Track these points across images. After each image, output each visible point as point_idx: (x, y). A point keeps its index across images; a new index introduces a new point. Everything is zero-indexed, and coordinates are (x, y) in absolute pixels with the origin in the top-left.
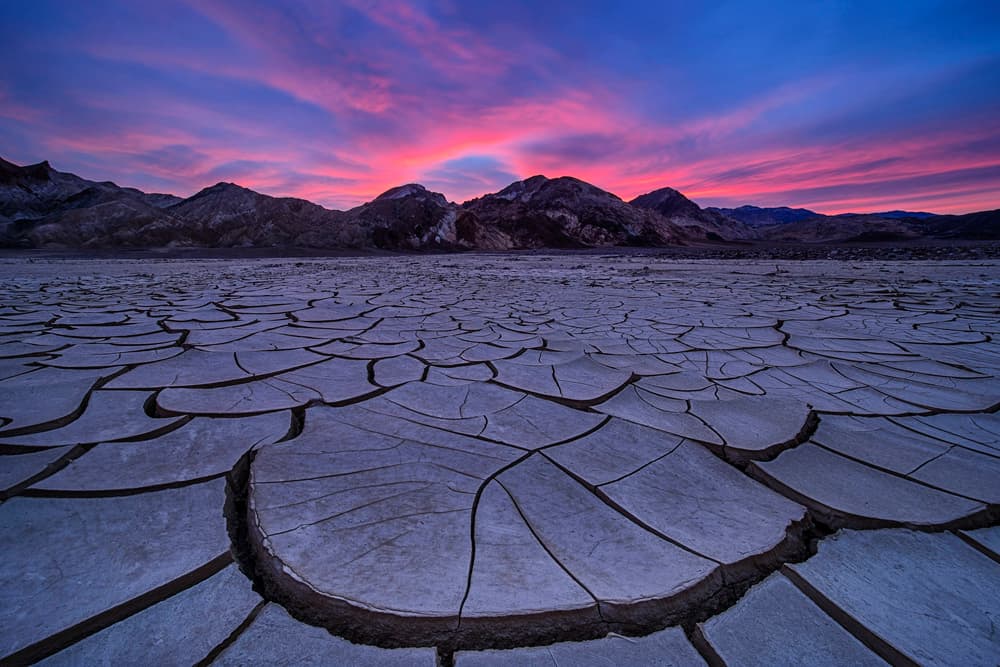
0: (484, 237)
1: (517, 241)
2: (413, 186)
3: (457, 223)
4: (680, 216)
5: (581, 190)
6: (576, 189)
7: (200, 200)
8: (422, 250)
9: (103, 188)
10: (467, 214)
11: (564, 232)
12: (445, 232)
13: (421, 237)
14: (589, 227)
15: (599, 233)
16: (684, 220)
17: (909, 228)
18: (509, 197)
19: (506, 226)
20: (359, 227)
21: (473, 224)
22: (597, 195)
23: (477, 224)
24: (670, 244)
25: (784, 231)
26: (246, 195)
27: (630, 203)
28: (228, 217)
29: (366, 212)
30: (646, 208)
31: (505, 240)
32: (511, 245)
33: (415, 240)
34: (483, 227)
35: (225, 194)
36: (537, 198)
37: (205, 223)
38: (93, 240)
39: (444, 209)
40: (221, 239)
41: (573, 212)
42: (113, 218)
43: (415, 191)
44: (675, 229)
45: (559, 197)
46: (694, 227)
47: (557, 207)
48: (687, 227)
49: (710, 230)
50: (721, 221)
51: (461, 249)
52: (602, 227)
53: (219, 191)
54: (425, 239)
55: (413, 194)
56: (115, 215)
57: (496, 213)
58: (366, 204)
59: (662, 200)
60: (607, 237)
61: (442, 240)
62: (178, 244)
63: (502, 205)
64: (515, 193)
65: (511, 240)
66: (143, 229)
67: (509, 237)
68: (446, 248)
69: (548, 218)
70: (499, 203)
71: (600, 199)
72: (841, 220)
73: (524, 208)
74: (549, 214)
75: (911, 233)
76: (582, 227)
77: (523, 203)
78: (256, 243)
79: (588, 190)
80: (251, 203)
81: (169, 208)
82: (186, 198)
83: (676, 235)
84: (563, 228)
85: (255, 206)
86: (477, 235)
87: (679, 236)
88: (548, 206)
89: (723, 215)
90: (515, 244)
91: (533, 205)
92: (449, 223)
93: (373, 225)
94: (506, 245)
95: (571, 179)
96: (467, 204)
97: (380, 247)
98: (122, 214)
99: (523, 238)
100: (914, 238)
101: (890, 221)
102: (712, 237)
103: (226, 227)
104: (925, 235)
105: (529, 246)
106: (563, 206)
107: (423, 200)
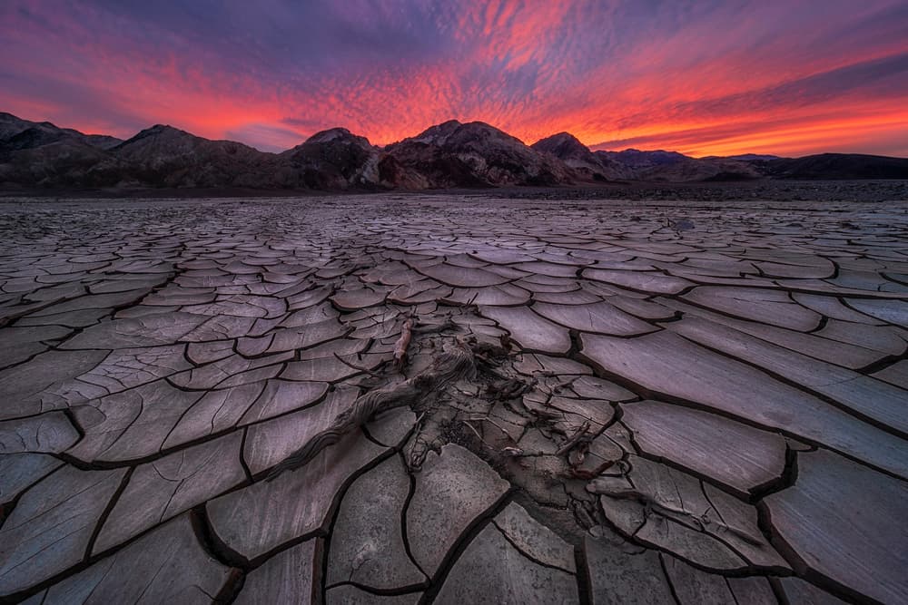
0: (403, 178)
1: (432, 182)
2: (339, 130)
3: (379, 165)
4: (572, 158)
5: (489, 134)
6: (485, 133)
7: (139, 143)
8: (348, 191)
9: (43, 128)
10: (388, 157)
11: (473, 174)
12: (369, 173)
13: (347, 178)
14: (495, 168)
15: (503, 174)
16: (576, 162)
17: (756, 170)
18: (426, 141)
19: (422, 167)
20: (292, 170)
21: (393, 166)
22: (503, 139)
23: (397, 165)
24: (561, 184)
25: (657, 172)
26: (183, 138)
27: (531, 146)
28: (169, 158)
29: (297, 155)
30: (545, 151)
31: (421, 180)
32: (427, 185)
33: (342, 181)
34: (402, 169)
35: (162, 135)
36: (451, 142)
37: (148, 164)
38: (45, 179)
39: (368, 152)
40: (165, 180)
41: (481, 155)
42: (61, 159)
43: (341, 135)
44: (568, 170)
45: (469, 141)
46: (584, 168)
47: (467, 151)
48: (578, 168)
49: (596, 171)
50: (606, 163)
51: (385, 189)
52: (505, 168)
53: (156, 133)
54: (352, 180)
55: (339, 137)
56: (61, 156)
57: (414, 156)
58: (297, 147)
59: (559, 143)
60: (509, 177)
61: (367, 181)
62: (126, 184)
63: (420, 148)
64: (431, 137)
65: (427, 180)
66: (90, 170)
67: (425, 178)
68: (370, 188)
69: (460, 161)
70: (417, 148)
71: (506, 143)
72: (702, 162)
73: (439, 151)
74: (461, 157)
75: (756, 174)
76: (489, 169)
77: (437, 147)
78: (199, 184)
79: (495, 134)
80: (189, 145)
81: (110, 150)
82: (126, 139)
83: (568, 175)
84: (472, 170)
85: (193, 148)
86: (397, 176)
87: (571, 176)
88: (460, 150)
89: (608, 157)
90: (430, 184)
91: (447, 148)
92: (372, 166)
93: (304, 167)
94: (422, 186)
95: (481, 123)
96: (389, 148)
97: (311, 187)
98: (68, 155)
99: (438, 179)
100: (757, 178)
101: (741, 164)
102: (598, 177)
103: (168, 168)
104: (765, 175)
105: (443, 186)
106: (473, 150)
107: (348, 143)
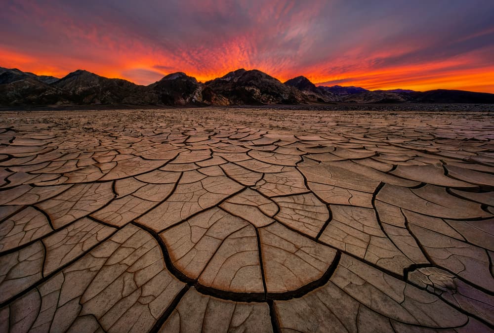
0: (215, 99)
1: (231, 101)
2: (180, 73)
3: (202, 93)
4: (306, 90)
5: (261, 76)
6: (259, 76)
7: (69, 79)
8: (186, 106)
9: (14, 72)
10: (207, 88)
11: (253, 97)
12: (197, 97)
13: (185, 99)
14: (265, 95)
15: (269, 98)
16: (308, 92)
17: (402, 97)
18: (228, 79)
19: (226, 94)
20: (154, 94)
21: (211, 93)
22: (269, 79)
24: (301, 104)
25: (351, 98)
26: (93, 77)
27: (284, 83)
28: (86, 88)
29: (157, 86)
30: (291, 86)
31: (225, 101)
32: (228, 103)
33: (182, 101)
34: (215, 95)
35: (81, 76)
36: (241, 80)
37: (74, 91)
38: (15, 101)
39: (196, 85)
40: (84, 100)
41: (258, 88)
42: (24, 89)
44: (303, 96)
45: (251, 80)
46: (313, 95)
47: (250, 85)
48: (309, 95)
49: (319, 97)
50: (324, 92)
51: (205, 105)
52: (271, 95)
53: (78, 74)
54: (187, 100)
55: (180, 77)
56: (24, 87)
57: (221, 88)
58: (157, 82)
59: (299, 82)
60: (273, 99)
61: (195, 101)
62: (61, 103)
63: (224, 83)
64: (230, 78)
65: (229, 101)
66: (41, 95)
67: (227, 100)
68: (198, 105)
69: (246, 90)
70: (222, 83)
71: (271, 81)
72: (375, 93)
73: (235, 85)
74: (247, 88)
75: (402, 100)
76: (262, 95)
77: (234, 83)
78: (103, 102)
79: (265, 77)
80: (97, 81)
81: (52, 84)
82: (61, 78)
83: (304, 99)
84: (253, 95)
85: (99, 82)
86: (212, 98)
87: (305, 99)
88: (246, 85)
89: (325, 90)
90: (230, 103)
91: (239, 83)
92: (198, 93)
93: (161, 93)
94: (226, 103)
95: (257, 71)
96: (207, 83)
97: (165, 104)
98: (28, 87)
99: (234, 100)
100: (403, 102)
101: (395, 94)
102: (320, 100)
103: (85, 93)
104: (407, 100)
105: (237, 104)
106: (253, 85)
107: (185, 80)
